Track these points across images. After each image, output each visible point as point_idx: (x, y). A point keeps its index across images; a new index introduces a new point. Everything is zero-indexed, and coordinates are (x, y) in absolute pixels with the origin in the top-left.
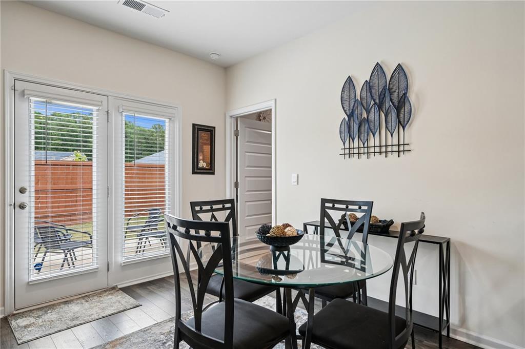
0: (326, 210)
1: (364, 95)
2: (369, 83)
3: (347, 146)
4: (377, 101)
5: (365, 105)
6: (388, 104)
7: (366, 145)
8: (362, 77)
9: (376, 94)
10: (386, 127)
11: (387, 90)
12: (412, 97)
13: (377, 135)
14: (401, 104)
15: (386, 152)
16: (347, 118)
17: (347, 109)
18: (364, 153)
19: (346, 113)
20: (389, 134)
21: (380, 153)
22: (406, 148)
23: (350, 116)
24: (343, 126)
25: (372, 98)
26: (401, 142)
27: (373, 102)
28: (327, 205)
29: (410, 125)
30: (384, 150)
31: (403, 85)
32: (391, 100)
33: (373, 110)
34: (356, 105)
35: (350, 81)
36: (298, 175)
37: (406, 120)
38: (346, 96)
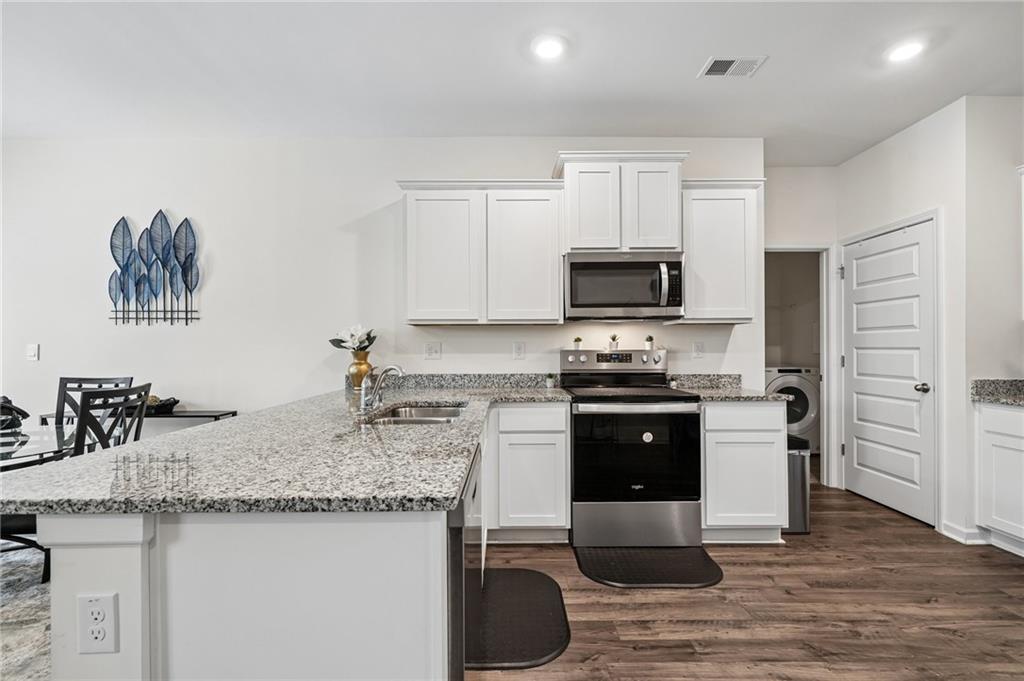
0: (68, 392)
1: (144, 245)
2: (150, 232)
3: (120, 306)
4: (161, 257)
5: (145, 258)
6: (173, 262)
7: (146, 308)
8: (140, 223)
9: (159, 247)
10: (172, 291)
11: (172, 246)
12: (201, 260)
13: (161, 295)
14: (188, 266)
15: (172, 318)
16: (119, 271)
17: (120, 258)
18: (143, 318)
19: (119, 265)
20: (174, 298)
21: (165, 319)
22: (195, 315)
23: (125, 269)
24: (113, 281)
25: (154, 251)
26: (189, 309)
27: (154, 257)
28: (69, 385)
29: (199, 289)
30: (170, 316)
31: (191, 244)
32: (176, 257)
33: (154, 267)
34: (132, 256)
35: (123, 225)
36: (39, 346)
37: (194, 283)
38: (118, 242)
